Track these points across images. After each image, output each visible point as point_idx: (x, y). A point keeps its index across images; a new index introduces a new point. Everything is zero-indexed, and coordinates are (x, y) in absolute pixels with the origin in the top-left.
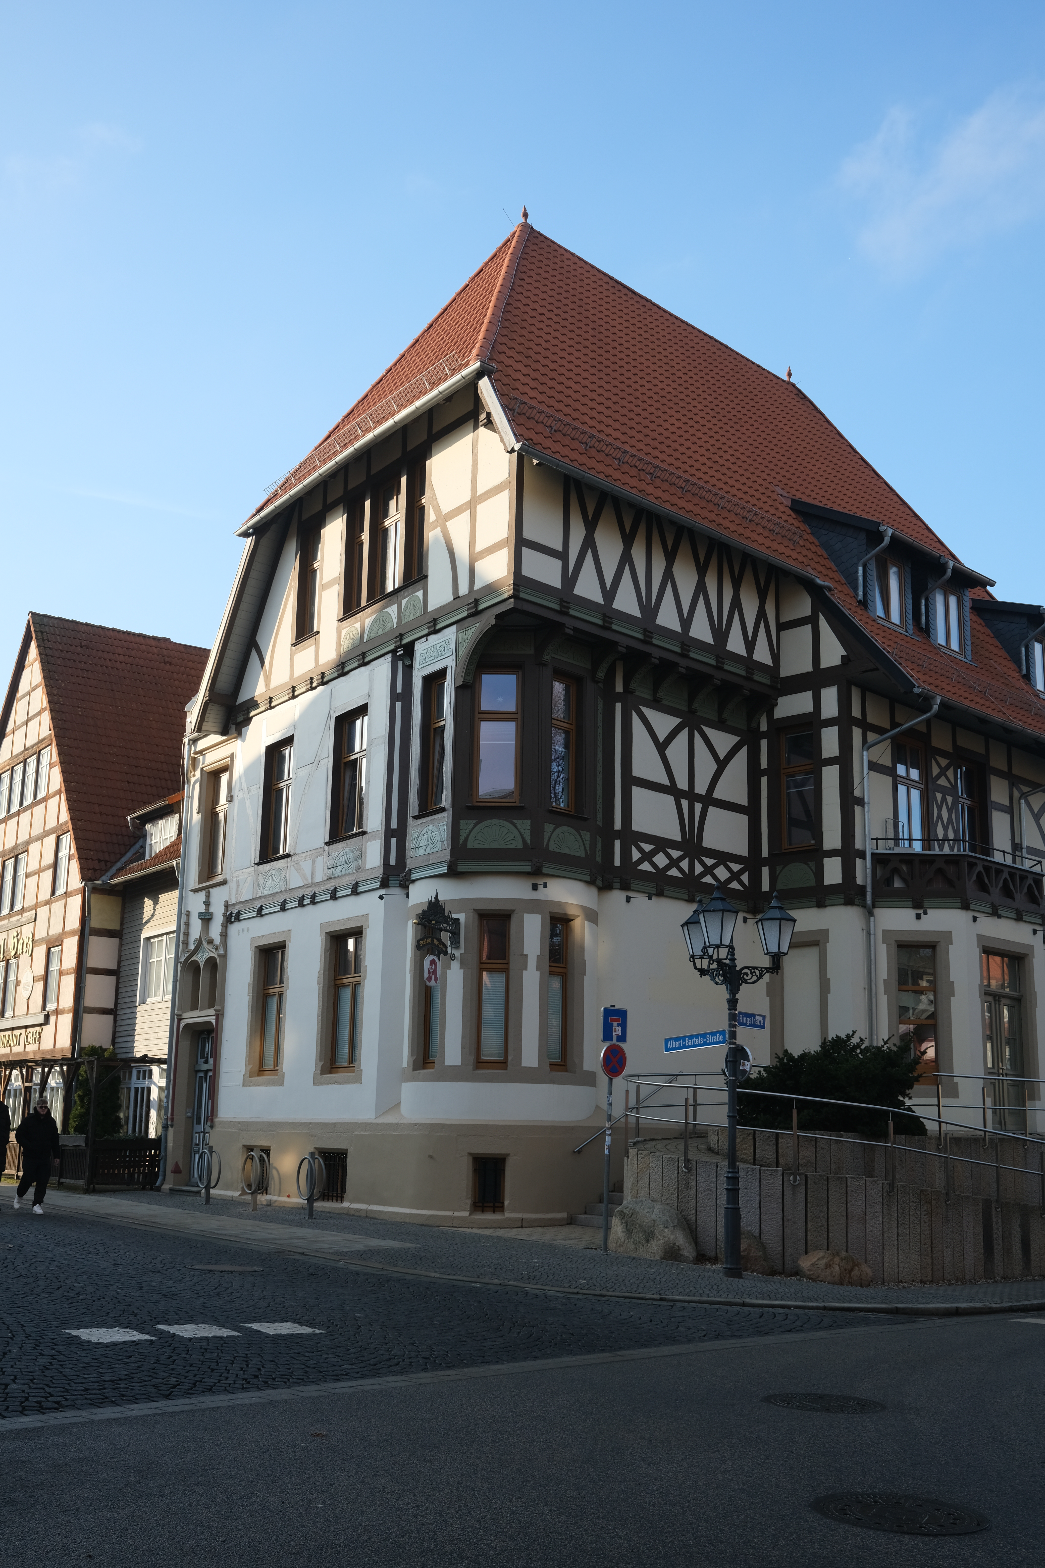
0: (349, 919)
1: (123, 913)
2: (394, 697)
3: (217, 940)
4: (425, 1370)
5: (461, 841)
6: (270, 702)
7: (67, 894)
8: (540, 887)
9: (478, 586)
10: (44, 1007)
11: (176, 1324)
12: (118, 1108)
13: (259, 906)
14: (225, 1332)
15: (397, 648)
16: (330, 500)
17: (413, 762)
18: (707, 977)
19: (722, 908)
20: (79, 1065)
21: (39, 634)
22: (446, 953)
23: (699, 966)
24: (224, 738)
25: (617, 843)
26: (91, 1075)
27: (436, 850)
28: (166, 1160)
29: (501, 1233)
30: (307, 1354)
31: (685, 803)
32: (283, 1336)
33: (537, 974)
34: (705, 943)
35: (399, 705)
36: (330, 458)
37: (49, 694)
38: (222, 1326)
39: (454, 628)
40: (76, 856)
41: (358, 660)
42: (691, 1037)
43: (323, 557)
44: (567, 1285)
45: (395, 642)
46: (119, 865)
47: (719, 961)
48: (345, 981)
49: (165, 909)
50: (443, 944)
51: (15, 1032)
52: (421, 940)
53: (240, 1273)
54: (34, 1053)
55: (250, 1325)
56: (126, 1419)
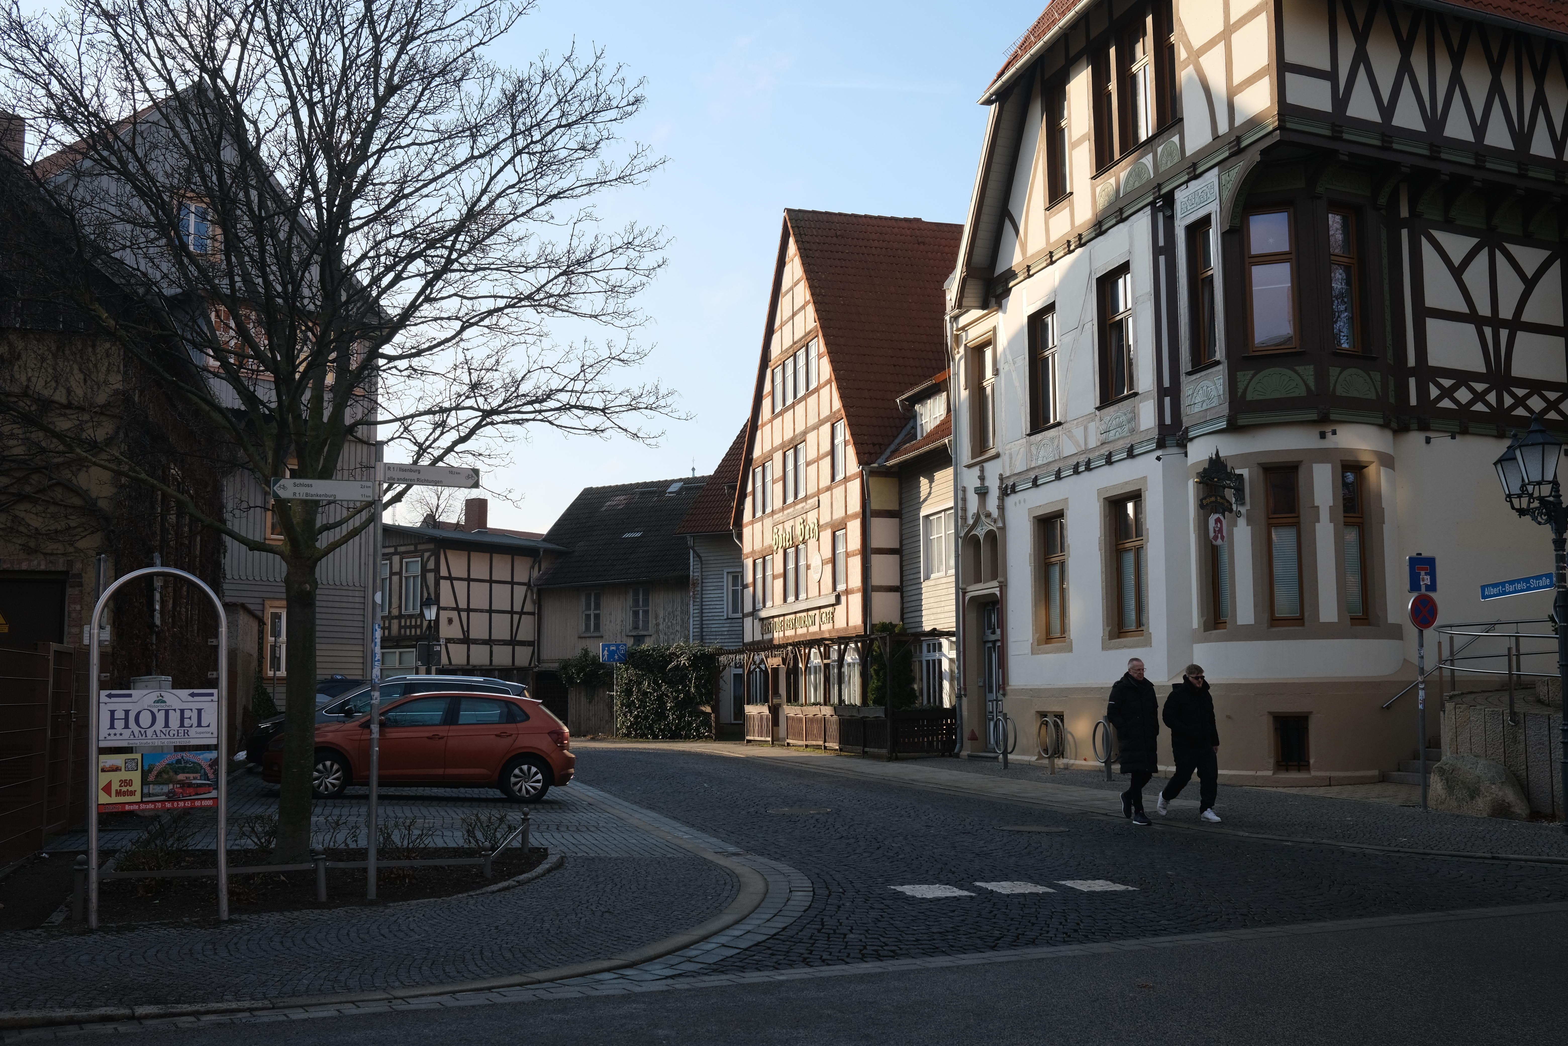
0: (1126, 483)
1: (900, 494)
2: (1157, 251)
3: (995, 513)
4: (1245, 926)
5: (1239, 394)
6: (1029, 271)
7: (846, 479)
8: (1329, 435)
9: (1238, 122)
10: (834, 588)
11: (993, 881)
12: (913, 680)
13: (1033, 477)
14: (1041, 889)
15: (1155, 199)
16: (1072, 53)
17: (1182, 317)
18: (1528, 518)
19: (1542, 441)
20: (872, 641)
21: (796, 229)
22: (1231, 511)
23: (1517, 506)
24: (985, 312)
25: (1412, 382)
26: (885, 650)
27: (1214, 405)
28: (962, 728)
29: (1308, 791)
30: (1123, 910)
31: (1488, 331)
32: (1098, 892)
33: (1331, 526)
34: (1523, 480)
35: (1162, 259)
36: (1069, 9)
37: (812, 287)
38: (1037, 883)
39: (1215, 171)
40: (852, 442)
41: (1116, 217)
42: (1511, 582)
43: (1070, 114)
44: (1385, 844)
45: (1154, 193)
46: (892, 447)
47: (1541, 499)
48: (1127, 545)
49: (941, 486)
50: (1228, 501)
51: (810, 613)
52: (1204, 498)
53: (1048, 834)
54: (830, 631)
55: (1063, 882)
56: (958, 967)
